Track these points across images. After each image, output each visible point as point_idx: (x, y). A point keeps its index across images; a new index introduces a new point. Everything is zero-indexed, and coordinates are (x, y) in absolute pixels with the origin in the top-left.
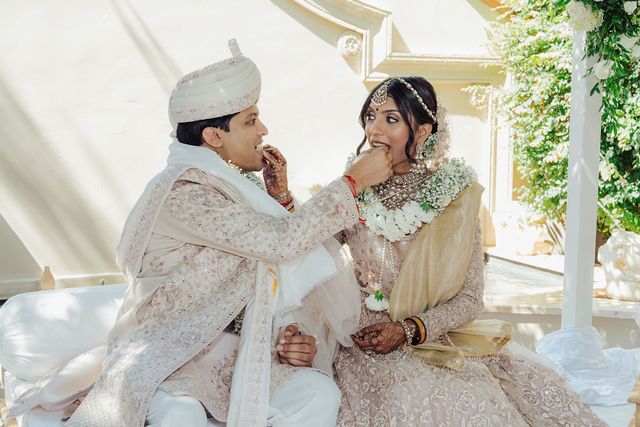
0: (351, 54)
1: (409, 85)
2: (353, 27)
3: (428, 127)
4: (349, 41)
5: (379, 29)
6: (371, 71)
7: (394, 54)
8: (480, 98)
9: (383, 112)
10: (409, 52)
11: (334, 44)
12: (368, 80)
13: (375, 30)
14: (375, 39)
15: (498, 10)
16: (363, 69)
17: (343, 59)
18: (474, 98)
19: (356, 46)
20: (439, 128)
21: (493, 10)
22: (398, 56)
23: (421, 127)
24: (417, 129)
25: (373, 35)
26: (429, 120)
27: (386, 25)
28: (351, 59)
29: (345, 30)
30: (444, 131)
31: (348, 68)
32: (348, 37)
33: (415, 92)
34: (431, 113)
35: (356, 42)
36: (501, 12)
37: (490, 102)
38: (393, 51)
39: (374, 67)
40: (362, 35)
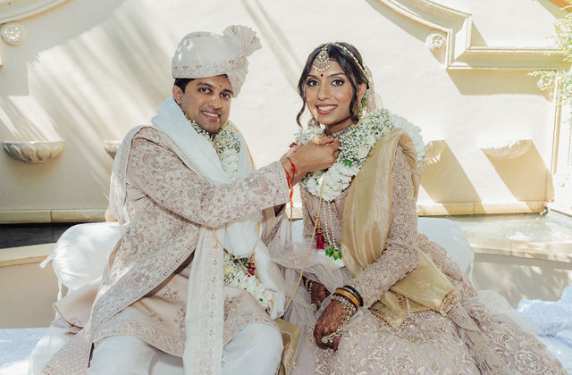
0: (437, 48)
2: (439, 27)
4: (435, 38)
5: (461, 28)
6: (453, 61)
7: (472, 47)
8: (547, 82)
9: (328, 77)
10: (486, 46)
11: (424, 40)
12: (450, 68)
13: (457, 29)
14: (457, 35)
15: (567, 9)
16: (446, 59)
17: (430, 52)
18: (541, 82)
19: (441, 42)
21: (561, 9)
22: (476, 49)
23: (360, 86)
25: (455, 32)
27: (466, 25)
28: (437, 52)
29: (434, 30)
31: (434, 59)
32: (434, 35)
35: (441, 39)
36: (569, 11)
37: (556, 85)
38: (471, 45)
39: (455, 58)
40: (446, 33)
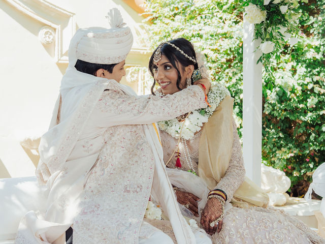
0: (48, 43)
1: (173, 45)
2: (49, 23)
3: (192, 67)
4: (46, 33)
5: (67, 24)
6: (62, 55)
8: (133, 77)
9: (161, 65)
11: (36, 35)
12: (60, 62)
13: (64, 25)
14: (65, 31)
15: (143, 16)
16: (56, 53)
17: (42, 46)
18: (129, 77)
19: (51, 37)
20: (199, 66)
21: (141, 15)
23: (186, 68)
24: (184, 70)
25: (62, 29)
26: (191, 63)
27: (72, 23)
28: (48, 46)
29: (44, 25)
30: (202, 66)
32: (46, 30)
33: (178, 49)
34: (191, 58)
35: (51, 34)
36: (145, 17)
39: (63, 53)
40: (55, 29)
